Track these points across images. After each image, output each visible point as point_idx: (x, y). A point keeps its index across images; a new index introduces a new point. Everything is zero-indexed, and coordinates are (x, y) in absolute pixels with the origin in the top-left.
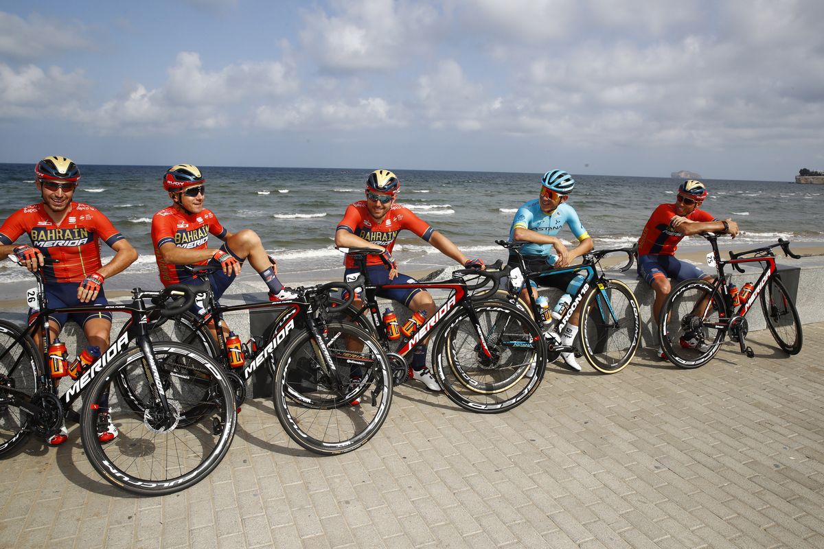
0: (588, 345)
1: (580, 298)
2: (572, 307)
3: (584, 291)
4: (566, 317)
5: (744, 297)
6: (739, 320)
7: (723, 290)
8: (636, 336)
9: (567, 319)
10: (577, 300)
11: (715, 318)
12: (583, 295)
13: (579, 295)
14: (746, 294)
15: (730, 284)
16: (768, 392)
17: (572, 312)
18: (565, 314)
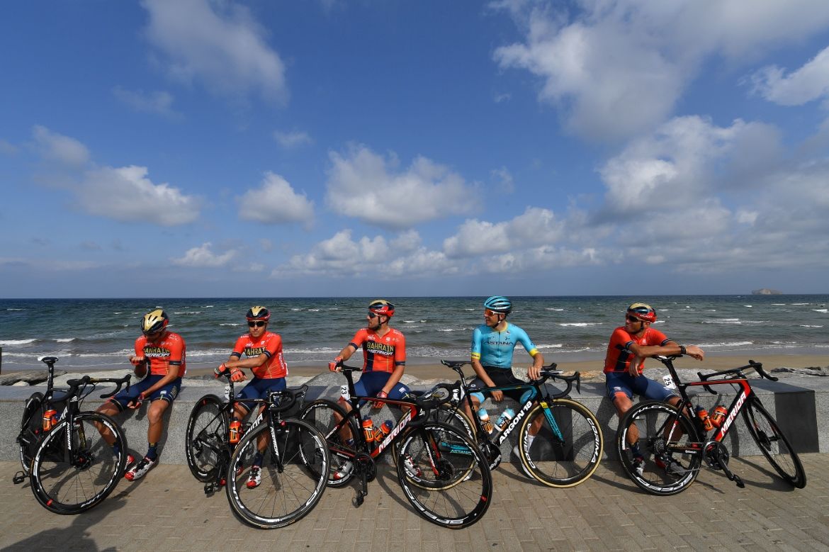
0: (529, 459)
1: (522, 414)
2: (514, 421)
3: (526, 408)
4: (507, 430)
5: (717, 421)
6: (714, 446)
7: (689, 412)
8: (596, 453)
9: (509, 432)
10: (519, 415)
11: (683, 441)
12: (525, 411)
13: (522, 411)
14: (719, 417)
15: (698, 407)
16: (743, 546)
17: (513, 426)
18: (507, 427)
